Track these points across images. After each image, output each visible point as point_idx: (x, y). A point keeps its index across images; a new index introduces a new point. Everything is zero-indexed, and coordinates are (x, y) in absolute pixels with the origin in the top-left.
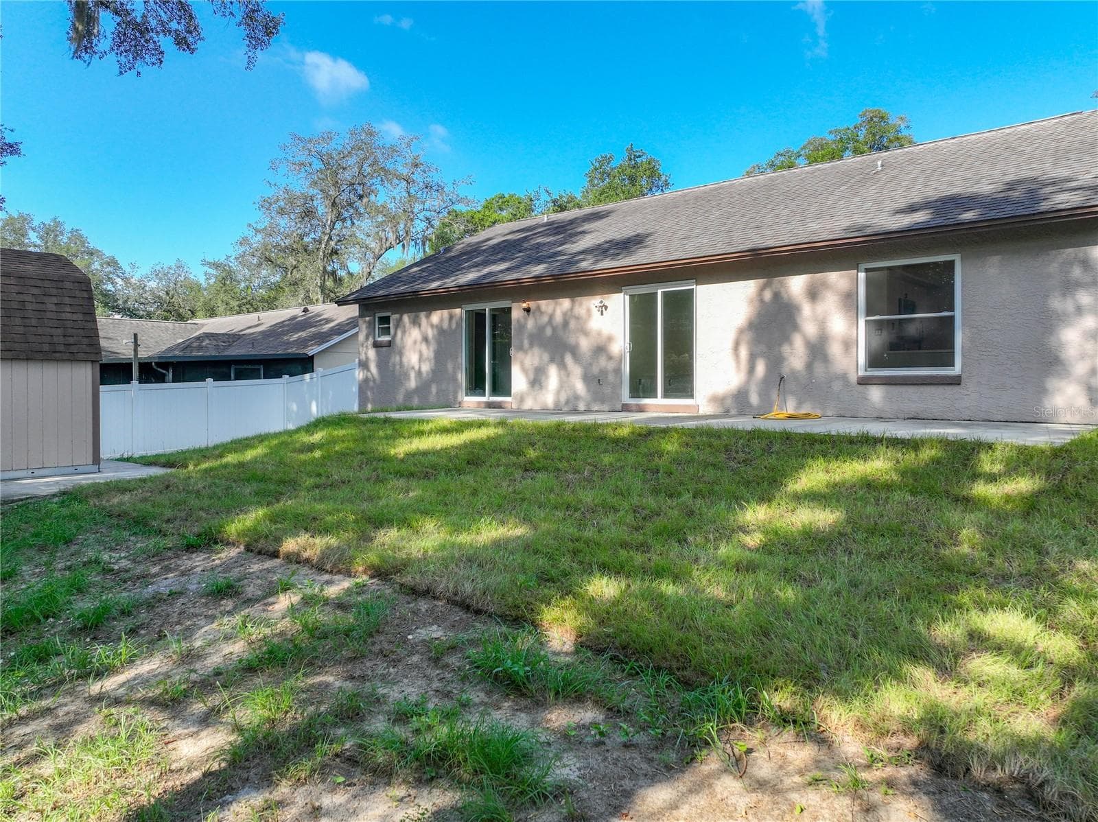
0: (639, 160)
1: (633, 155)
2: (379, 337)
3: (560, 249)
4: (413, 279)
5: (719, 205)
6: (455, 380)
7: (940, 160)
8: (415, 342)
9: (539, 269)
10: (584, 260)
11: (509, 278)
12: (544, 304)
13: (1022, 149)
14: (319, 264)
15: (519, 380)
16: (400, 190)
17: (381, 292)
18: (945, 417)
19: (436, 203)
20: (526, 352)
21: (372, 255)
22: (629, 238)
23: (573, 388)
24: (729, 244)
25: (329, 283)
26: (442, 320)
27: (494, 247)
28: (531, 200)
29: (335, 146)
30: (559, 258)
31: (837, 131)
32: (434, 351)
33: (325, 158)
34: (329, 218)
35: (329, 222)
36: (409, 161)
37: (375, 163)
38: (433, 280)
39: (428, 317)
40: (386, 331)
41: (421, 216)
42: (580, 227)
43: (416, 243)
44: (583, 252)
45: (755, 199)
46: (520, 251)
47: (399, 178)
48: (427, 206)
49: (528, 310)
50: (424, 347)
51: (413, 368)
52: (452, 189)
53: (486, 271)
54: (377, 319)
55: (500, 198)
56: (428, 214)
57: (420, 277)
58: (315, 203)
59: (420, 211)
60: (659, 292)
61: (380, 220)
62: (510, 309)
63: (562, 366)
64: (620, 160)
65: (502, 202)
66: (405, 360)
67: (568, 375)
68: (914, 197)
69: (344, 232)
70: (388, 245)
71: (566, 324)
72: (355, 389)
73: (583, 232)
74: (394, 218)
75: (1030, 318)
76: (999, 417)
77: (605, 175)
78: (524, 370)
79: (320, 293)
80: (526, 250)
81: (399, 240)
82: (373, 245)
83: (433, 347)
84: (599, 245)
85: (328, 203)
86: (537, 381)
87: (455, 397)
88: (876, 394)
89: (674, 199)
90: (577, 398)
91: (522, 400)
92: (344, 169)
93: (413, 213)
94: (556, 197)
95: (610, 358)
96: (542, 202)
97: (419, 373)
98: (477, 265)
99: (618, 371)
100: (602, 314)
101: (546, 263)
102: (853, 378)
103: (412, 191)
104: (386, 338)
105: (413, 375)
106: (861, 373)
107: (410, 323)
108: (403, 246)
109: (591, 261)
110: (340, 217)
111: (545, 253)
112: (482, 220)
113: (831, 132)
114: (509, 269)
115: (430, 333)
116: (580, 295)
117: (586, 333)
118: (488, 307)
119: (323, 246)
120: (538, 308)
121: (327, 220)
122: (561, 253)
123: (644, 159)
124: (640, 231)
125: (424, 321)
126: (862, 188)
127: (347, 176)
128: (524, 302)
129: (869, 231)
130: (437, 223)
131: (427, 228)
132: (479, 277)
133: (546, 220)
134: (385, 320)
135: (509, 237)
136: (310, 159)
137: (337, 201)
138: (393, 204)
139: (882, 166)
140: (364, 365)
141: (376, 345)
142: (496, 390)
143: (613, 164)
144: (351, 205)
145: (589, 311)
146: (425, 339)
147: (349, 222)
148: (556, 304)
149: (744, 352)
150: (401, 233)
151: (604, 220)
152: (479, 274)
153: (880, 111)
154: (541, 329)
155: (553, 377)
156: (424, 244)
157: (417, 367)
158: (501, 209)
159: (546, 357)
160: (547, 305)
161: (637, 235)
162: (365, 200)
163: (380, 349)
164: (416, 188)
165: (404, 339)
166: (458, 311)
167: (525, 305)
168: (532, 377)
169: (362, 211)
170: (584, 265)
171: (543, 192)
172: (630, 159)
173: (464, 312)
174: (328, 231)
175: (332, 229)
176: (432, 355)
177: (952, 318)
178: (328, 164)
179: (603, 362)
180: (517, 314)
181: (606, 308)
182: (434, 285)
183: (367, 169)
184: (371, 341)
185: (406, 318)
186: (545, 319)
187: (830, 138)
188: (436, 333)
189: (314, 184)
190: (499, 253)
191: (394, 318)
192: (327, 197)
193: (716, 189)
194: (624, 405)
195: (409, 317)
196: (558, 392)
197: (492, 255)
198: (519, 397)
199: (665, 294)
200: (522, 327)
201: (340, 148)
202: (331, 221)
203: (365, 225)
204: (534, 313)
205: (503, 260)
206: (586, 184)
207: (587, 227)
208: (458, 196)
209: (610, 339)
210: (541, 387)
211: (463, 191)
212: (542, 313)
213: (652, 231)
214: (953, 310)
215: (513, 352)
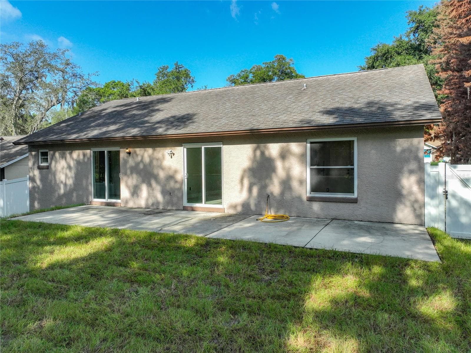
0: (180, 69)
1: (178, 67)
2: (41, 163)
3: (146, 119)
4: (61, 132)
5: (229, 100)
6: (87, 189)
7: (333, 86)
8: (63, 168)
9: (135, 131)
10: (160, 127)
11: (118, 135)
12: (138, 151)
13: (370, 84)
14: (13, 112)
15: (125, 192)
16: (59, 76)
17: (41, 139)
18: (350, 219)
19: (79, 84)
20: (128, 177)
21: (43, 109)
22: (184, 116)
23: (155, 197)
24: (240, 124)
25: (20, 122)
26: (79, 156)
27: (109, 114)
28: (129, 85)
29: (22, 50)
30: (146, 125)
31: (266, 63)
32: (75, 173)
33: (15, 56)
34: (18, 88)
35: (18, 90)
36: (64, 62)
37: (45, 61)
38: (74, 133)
39: (71, 154)
40: (46, 160)
41: (71, 90)
42: (156, 106)
43: (68, 103)
44: (159, 122)
45: (247, 98)
46: (124, 118)
47: (59, 70)
48: (74, 85)
49: (129, 153)
50: (68, 171)
51: (62, 182)
52: (88, 78)
53: (104, 129)
54: (40, 154)
55: (113, 82)
56: (75, 89)
57: (66, 130)
58: (10, 79)
59: (71, 88)
60: (203, 147)
61: (47, 91)
62: (119, 152)
63: (149, 185)
64: (171, 68)
65: (114, 85)
66: (57, 177)
67: (153, 190)
68: (331, 106)
69: (28, 95)
70: (52, 104)
71: (151, 161)
72: (27, 192)
73: (158, 110)
74: (56, 90)
75: (390, 171)
76: (375, 220)
77: (164, 75)
78: (127, 186)
79: (13, 127)
80: (128, 117)
81: (58, 102)
82: (44, 104)
83: (73, 171)
84: (168, 118)
85: (18, 80)
86: (135, 192)
87: (88, 199)
88: (316, 206)
89: (205, 94)
90: (158, 203)
91: (127, 202)
92: (26, 63)
93: (66, 88)
94: (141, 84)
95: (176, 182)
96: (135, 86)
97: (65, 185)
98: (99, 125)
99: (180, 189)
100: (171, 158)
101: (139, 127)
102: (304, 198)
103: (66, 77)
104: (44, 164)
105: (62, 186)
106: (308, 195)
107: (60, 157)
108: (61, 105)
109: (164, 129)
110: (24, 87)
111: (139, 121)
112: (104, 93)
113: (263, 63)
114: (118, 130)
115: (72, 164)
116: (159, 146)
117: (163, 169)
118: (106, 150)
119: (15, 102)
120: (135, 152)
121: (17, 89)
122: (147, 122)
123: (183, 69)
124: (190, 112)
125: (68, 156)
126: (300, 97)
127: (28, 66)
128: (127, 149)
129: (314, 124)
130: (80, 94)
131: (75, 96)
132: (101, 134)
133: (138, 100)
134: (45, 154)
135: (118, 109)
136: (5, 56)
137: (23, 79)
138: (55, 83)
139: (306, 86)
140: (32, 179)
141: (40, 168)
142: (111, 196)
143: (168, 70)
144: (31, 81)
145: (163, 156)
146: (69, 167)
147: (30, 90)
148: (145, 150)
149: (246, 182)
150: (60, 98)
151: (169, 103)
152: (101, 131)
153: (283, 56)
154: (137, 164)
155: (144, 191)
156: (73, 104)
157: (64, 182)
158: (114, 88)
159: (140, 179)
160: (140, 150)
161: (188, 114)
162: (39, 80)
163: (41, 170)
164: (68, 76)
165: (56, 166)
166: (88, 152)
167: (127, 151)
168: (132, 190)
169: (38, 85)
170: (160, 131)
171: (134, 82)
172: (176, 69)
173: (92, 152)
174: (18, 94)
175: (21, 93)
176: (73, 175)
177: (353, 169)
178: (17, 59)
179: (172, 184)
180: (123, 154)
181: (174, 154)
182: (74, 136)
183: (40, 64)
184: (36, 166)
185: (57, 154)
186: (139, 158)
187: (263, 66)
188: (75, 163)
189: (9, 69)
190: (112, 118)
191: (50, 153)
192: (17, 77)
193: (225, 91)
194: (184, 207)
195: (60, 153)
196: (147, 200)
197: (108, 119)
198: (125, 201)
199: (205, 148)
200: (126, 162)
201: (24, 51)
202: (20, 90)
203: (40, 93)
204: (133, 154)
205: (114, 123)
206: (155, 78)
207: (160, 106)
208: (91, 81)
209: (176, 171)
210: (138, 196)
211: (93, 79)
212: (137, 155)
213: (196, 112)
214: (353, 165)
215: (121, 176)
